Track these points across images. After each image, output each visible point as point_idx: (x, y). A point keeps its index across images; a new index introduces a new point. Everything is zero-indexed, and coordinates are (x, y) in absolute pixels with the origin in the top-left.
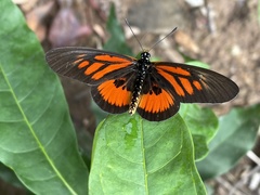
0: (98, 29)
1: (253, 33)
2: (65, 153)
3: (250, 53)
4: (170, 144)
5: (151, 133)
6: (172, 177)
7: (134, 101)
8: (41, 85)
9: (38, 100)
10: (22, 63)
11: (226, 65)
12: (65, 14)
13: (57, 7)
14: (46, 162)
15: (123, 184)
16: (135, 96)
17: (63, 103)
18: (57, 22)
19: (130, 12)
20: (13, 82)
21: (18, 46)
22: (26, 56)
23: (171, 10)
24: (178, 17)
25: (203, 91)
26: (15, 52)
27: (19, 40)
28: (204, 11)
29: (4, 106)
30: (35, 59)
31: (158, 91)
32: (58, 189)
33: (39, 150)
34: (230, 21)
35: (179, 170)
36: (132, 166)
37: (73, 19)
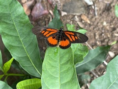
0: (51, 12)
1: (112, 17)
2: (36, 58)
3: (111, 25)
4: (67, 56)
5: (62, 52)
6: (67, 65)
7: (58, 43)
8: (29, 34)
9: (28, 39)
10: (23, 26)
11: (100, 29)
12: (38, 5)
13: (36, 2)
14: (29, 60)
15: (52, 66)
16: (59, 42)
17: (36, 41)
18: (35, 8)
19: (64, 6)
20: (20, 33)
21: (22, 20)
22: (24, 24)
23: (80, 6)
24: (82, 9)
25: (78, 39)
26: (21, 22)
27: (22, 18)
28: (93, 7)
29: (16, 41)
30: (27, 25)
31: (65, 40)
32: (33, 69)
33: (27, 56)
34: (103, 11)
35: (69, 63)
36: (56, 61)
37: (41, 7)
